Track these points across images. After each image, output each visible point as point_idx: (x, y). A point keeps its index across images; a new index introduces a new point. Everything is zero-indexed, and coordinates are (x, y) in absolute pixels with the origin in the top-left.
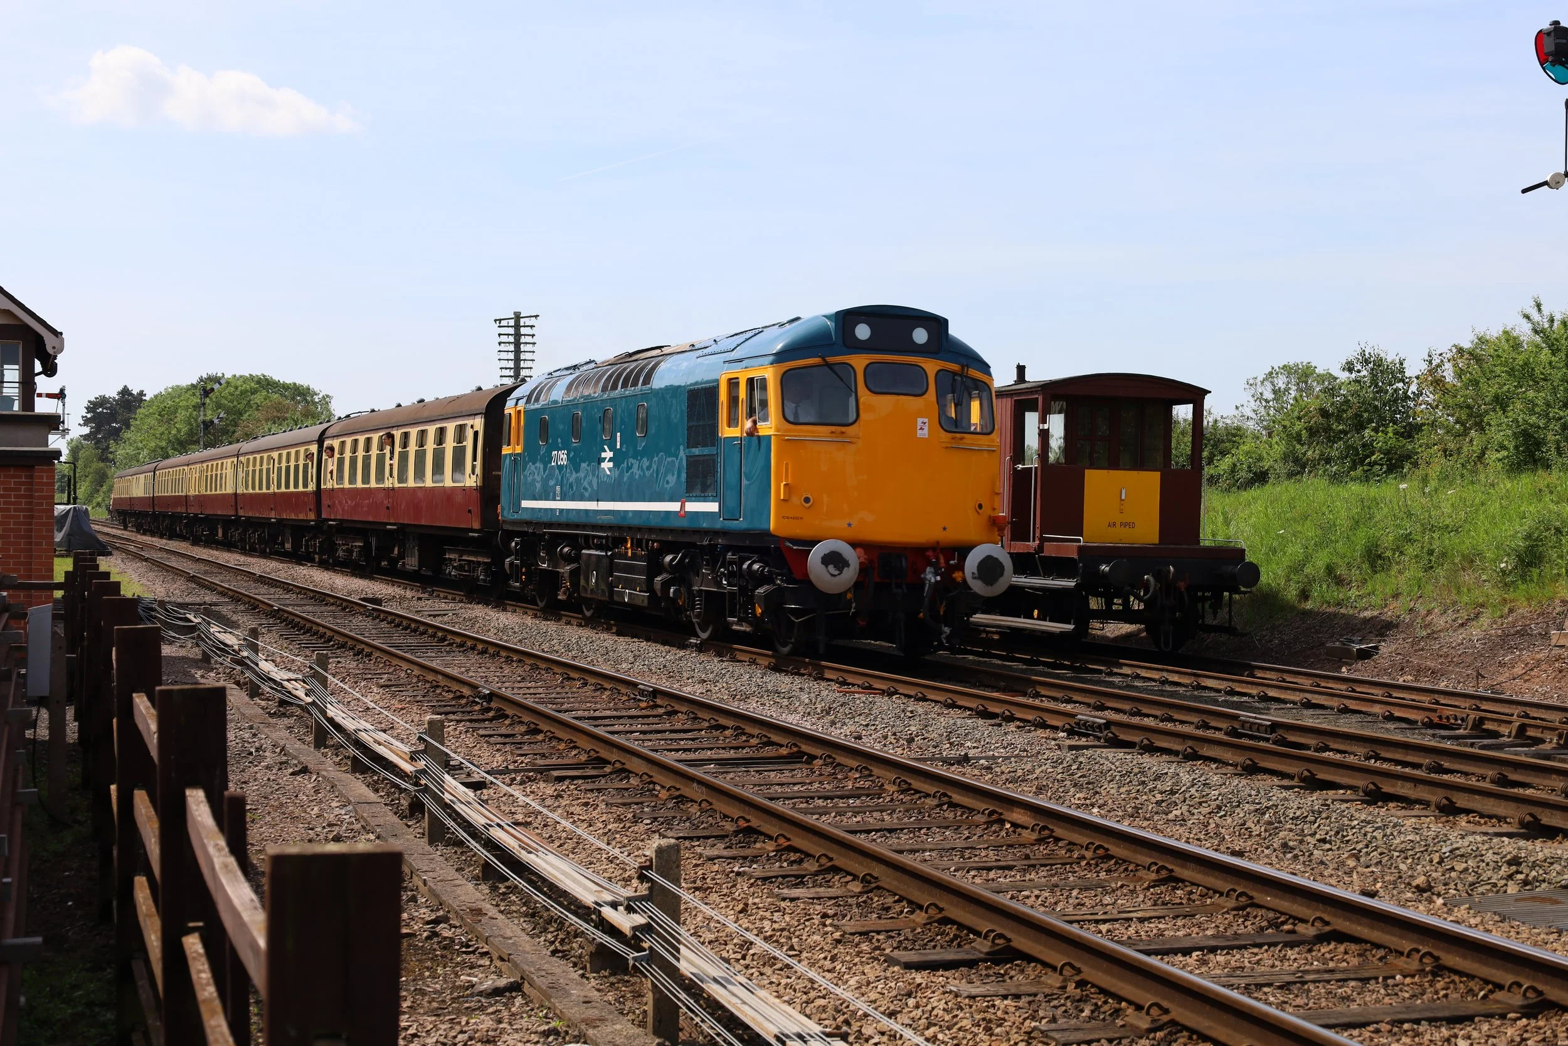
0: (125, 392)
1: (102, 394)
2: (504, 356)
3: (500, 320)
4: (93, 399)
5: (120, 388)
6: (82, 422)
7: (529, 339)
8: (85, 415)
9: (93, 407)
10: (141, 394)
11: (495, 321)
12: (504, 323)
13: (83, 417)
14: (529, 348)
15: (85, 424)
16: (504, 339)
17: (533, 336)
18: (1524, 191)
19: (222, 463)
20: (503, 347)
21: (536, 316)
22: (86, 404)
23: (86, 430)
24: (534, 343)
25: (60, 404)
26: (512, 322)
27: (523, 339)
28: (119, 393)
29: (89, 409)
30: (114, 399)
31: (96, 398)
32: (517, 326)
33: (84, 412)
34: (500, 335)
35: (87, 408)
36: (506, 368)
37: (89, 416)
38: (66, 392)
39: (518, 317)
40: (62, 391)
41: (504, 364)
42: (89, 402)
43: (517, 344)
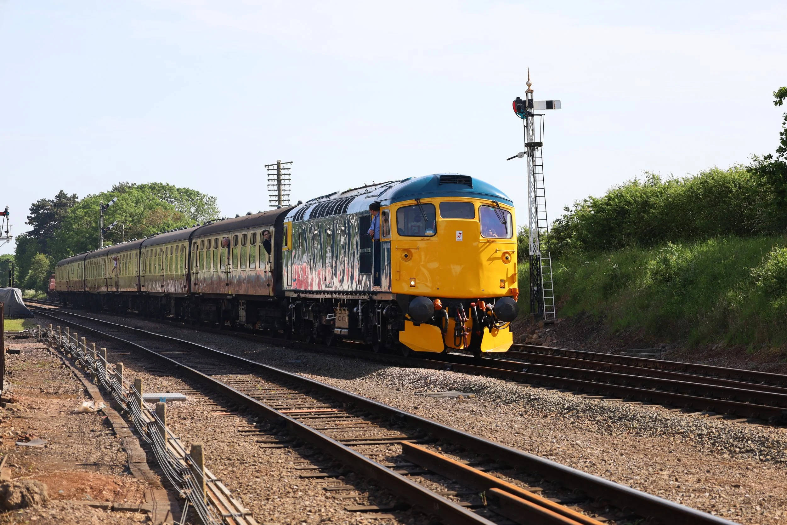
0: (61, 195)
1: (43, 198)
2: (271, 188)
3: (268, 166)
4: (36, 203)
5: (57, 193)
6: (28, 221)
7: (287, 177)
8: (29, 215)
9: (35, 209)
10: (74, 196)
11: (266, 166)
12: (271, 167)
13: (28, 217)
14: (287, 182)
15: (30, 223)
16: (271, 177)
17: (289, 174)
18: (508, 160)
19: (130, 254)
20: (271, 183)
21: (291, 162)
22: (30, 206)
23: (31, 228)
24: (290, 179)
25: (6, 219)
26: (276, 167)
27: (282, 177)
28: (57, 197)
29: (33, 211)
30: (53, 201)
31: (38, 202)
32: (279, 169)
33: (29, 213)
34: (269, 175)
35: (31, 210)
36: (273, 196)
37: (33, 216)
38: (8, 211)
39: (279, 164)
40: (6, 210)
41: (272, 193)
42: (33, 205)
43: (279, 180)
